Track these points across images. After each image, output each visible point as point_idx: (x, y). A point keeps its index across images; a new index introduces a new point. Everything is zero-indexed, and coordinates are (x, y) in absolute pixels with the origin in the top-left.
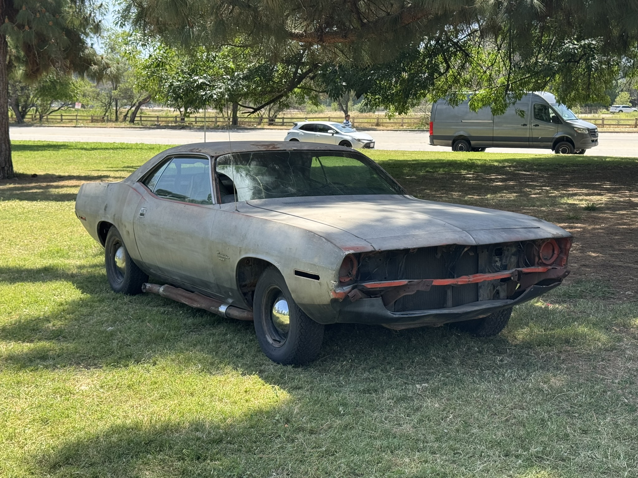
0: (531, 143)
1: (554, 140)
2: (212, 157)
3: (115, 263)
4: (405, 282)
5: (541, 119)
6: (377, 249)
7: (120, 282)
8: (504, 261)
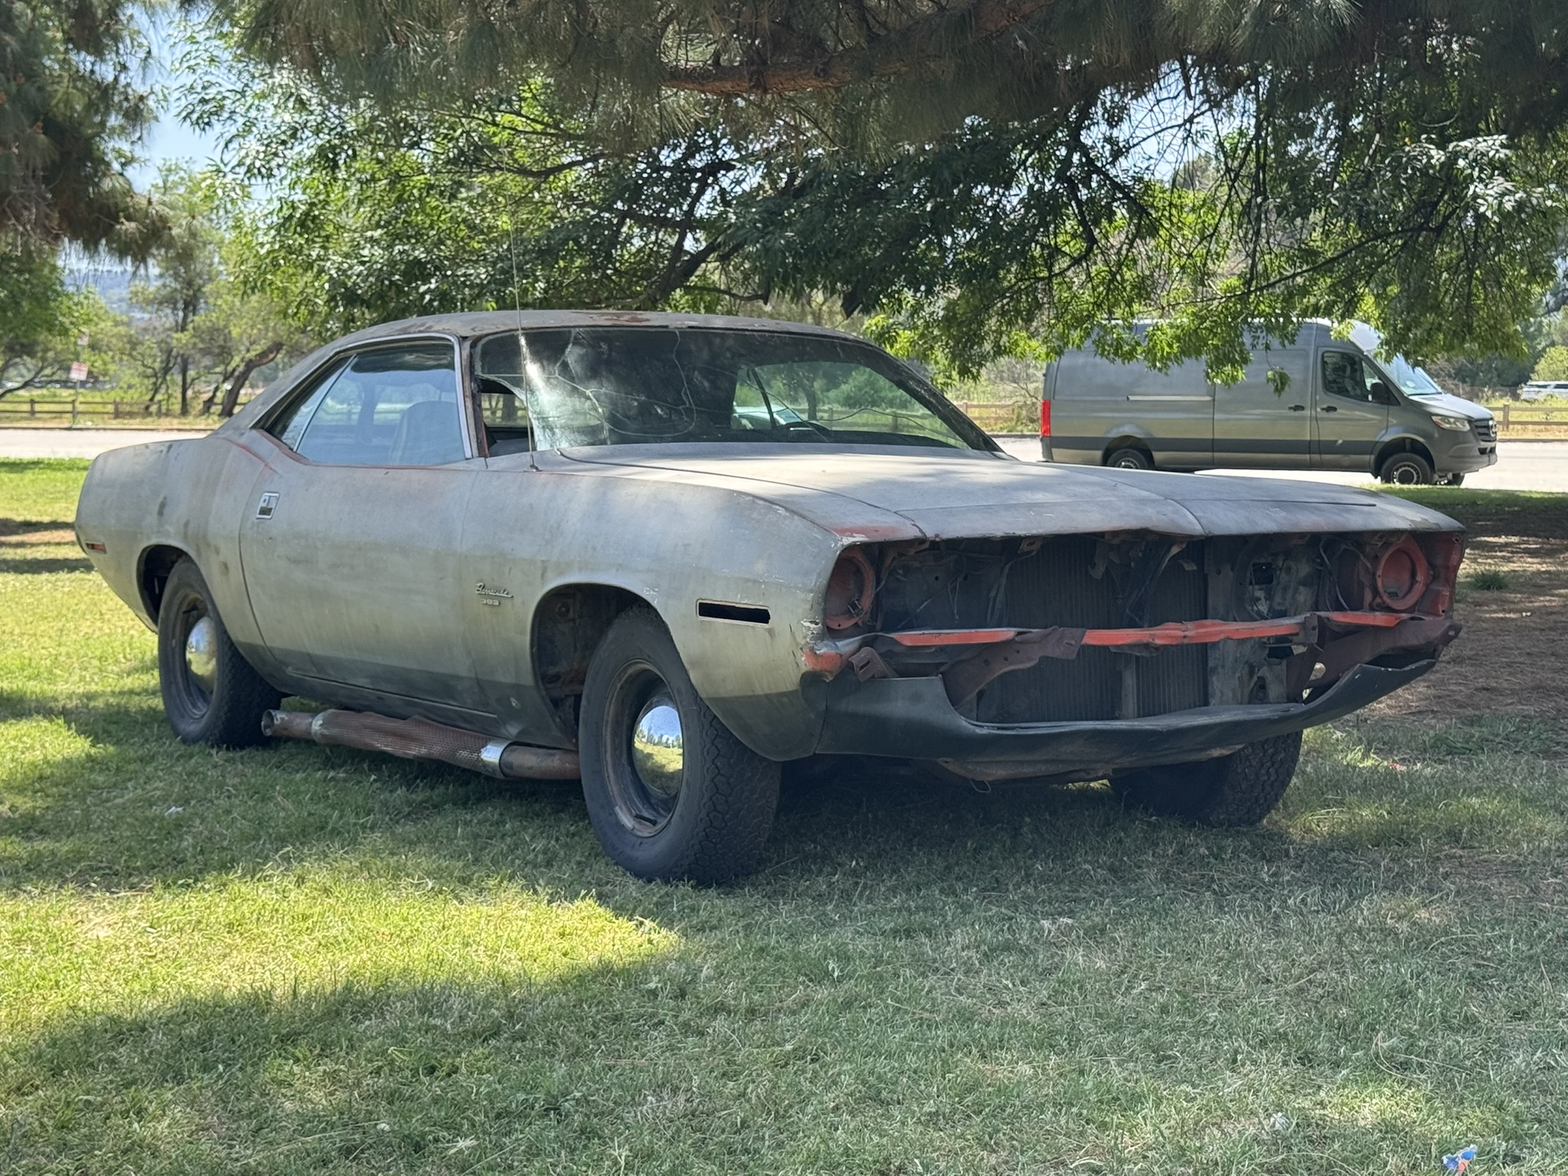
0: (1316, 457)
1: (1378, 448)
2: (465, 338)
3: (186, 665)
4: (1007, 633)
5: (1342, 391)
6: (930, 534)
7: (199, 717)
8: (1278, 599)
